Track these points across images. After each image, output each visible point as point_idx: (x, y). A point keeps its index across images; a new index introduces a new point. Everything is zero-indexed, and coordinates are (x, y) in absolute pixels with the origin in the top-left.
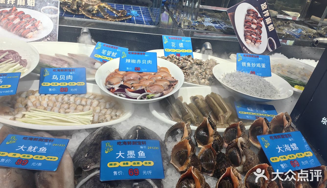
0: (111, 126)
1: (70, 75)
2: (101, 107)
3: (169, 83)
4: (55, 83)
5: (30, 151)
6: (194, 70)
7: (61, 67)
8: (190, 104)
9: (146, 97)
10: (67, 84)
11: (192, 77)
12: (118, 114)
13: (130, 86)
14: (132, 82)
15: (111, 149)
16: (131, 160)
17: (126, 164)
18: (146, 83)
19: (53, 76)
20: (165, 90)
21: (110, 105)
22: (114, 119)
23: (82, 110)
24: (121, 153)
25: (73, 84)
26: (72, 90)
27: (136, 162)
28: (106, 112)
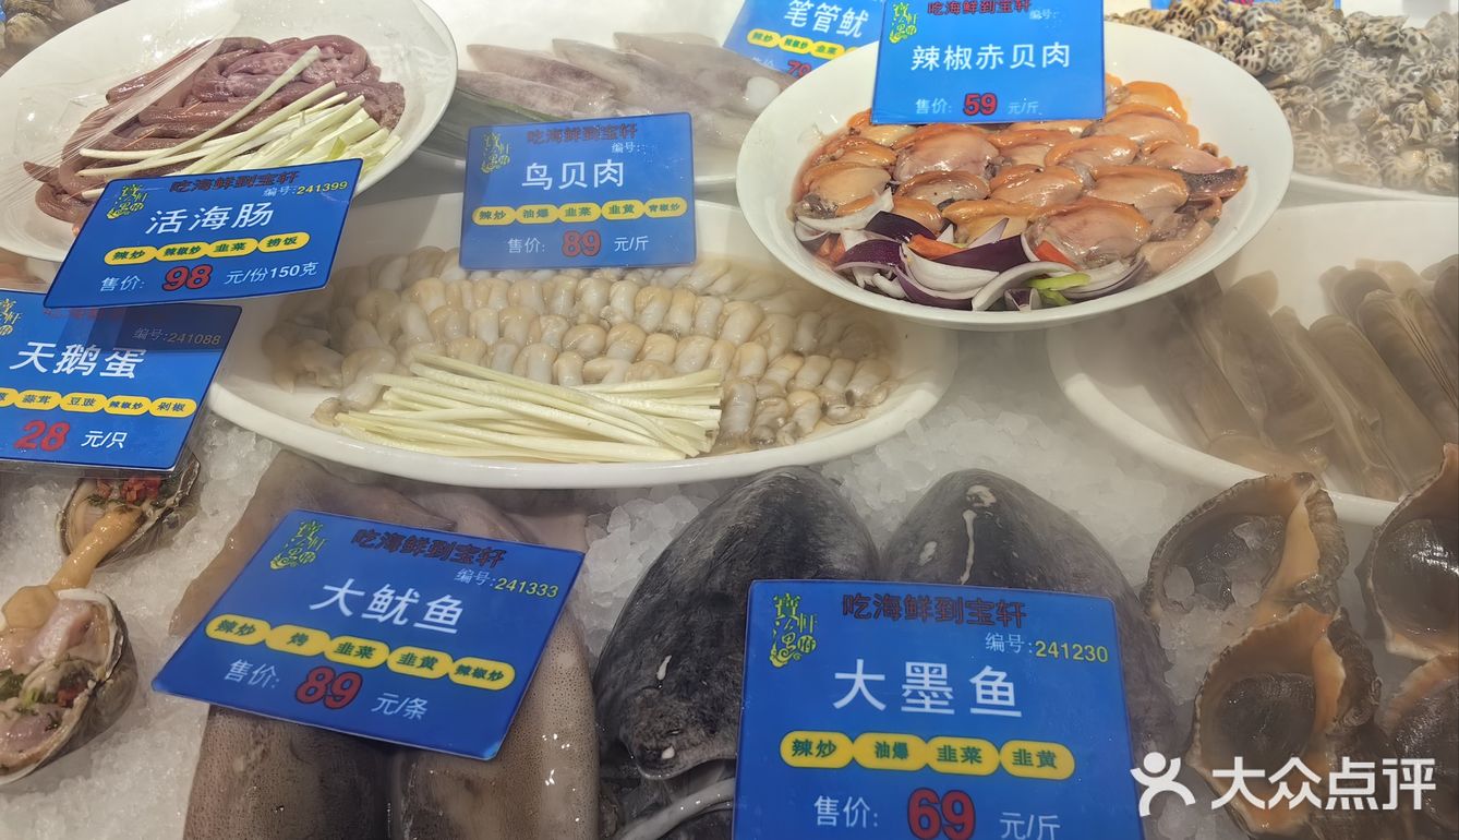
0: (816, 468)
1: (609, 161)
2: (766, 347)
3: (1181, 192)
4: (535, 208)
5: (376, 620)
6: (1349, 87)
7: (577, 115)
8: (1321, 326)
9: (1033, 293)
10: (595, 212)
11: (1337, 139)
12: (858, 391)
13: (931, 219)
14: (945, 192)
15: (808, 643)
16: (927, 727)
17: (892, 753)
18: (1030, 196)
19: (529, 168)
20: (1153, 239)
21: (817, 331)
22: (838, 421)
23: (670, 367)
24: (865, 672)
25: (629, 209)
26: (620, 243)
27: (958, 744)
28: (794, 378)
